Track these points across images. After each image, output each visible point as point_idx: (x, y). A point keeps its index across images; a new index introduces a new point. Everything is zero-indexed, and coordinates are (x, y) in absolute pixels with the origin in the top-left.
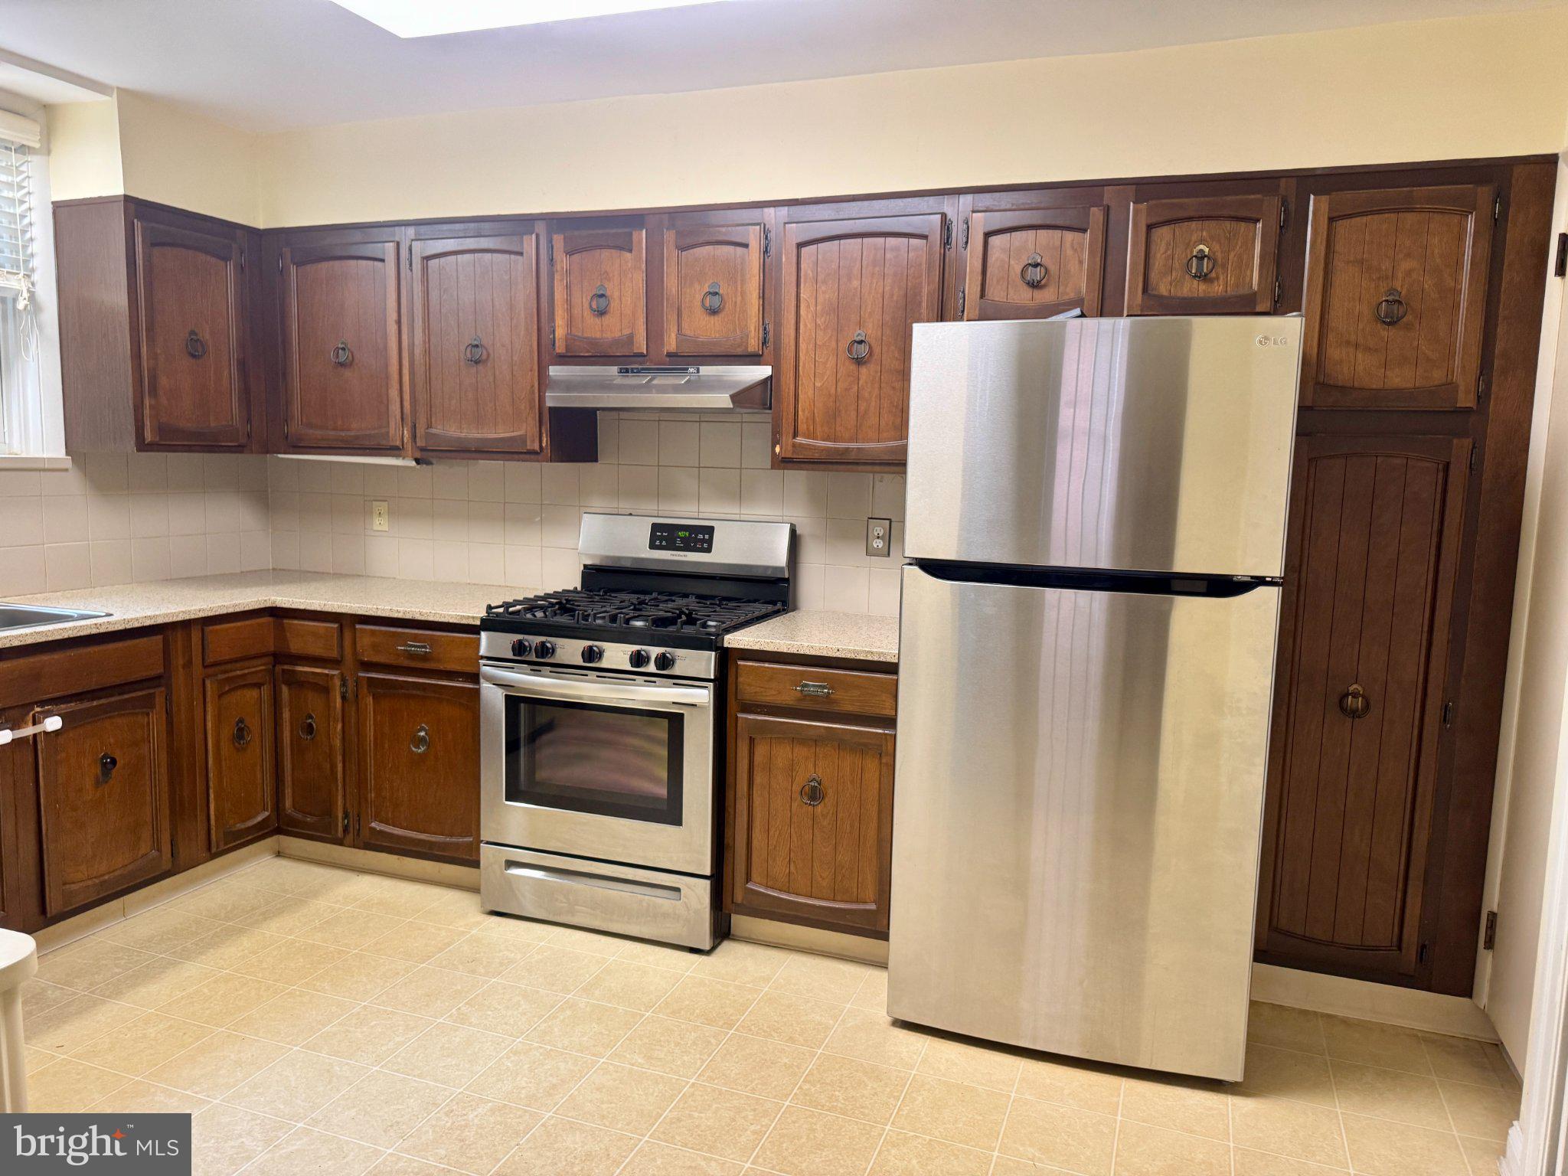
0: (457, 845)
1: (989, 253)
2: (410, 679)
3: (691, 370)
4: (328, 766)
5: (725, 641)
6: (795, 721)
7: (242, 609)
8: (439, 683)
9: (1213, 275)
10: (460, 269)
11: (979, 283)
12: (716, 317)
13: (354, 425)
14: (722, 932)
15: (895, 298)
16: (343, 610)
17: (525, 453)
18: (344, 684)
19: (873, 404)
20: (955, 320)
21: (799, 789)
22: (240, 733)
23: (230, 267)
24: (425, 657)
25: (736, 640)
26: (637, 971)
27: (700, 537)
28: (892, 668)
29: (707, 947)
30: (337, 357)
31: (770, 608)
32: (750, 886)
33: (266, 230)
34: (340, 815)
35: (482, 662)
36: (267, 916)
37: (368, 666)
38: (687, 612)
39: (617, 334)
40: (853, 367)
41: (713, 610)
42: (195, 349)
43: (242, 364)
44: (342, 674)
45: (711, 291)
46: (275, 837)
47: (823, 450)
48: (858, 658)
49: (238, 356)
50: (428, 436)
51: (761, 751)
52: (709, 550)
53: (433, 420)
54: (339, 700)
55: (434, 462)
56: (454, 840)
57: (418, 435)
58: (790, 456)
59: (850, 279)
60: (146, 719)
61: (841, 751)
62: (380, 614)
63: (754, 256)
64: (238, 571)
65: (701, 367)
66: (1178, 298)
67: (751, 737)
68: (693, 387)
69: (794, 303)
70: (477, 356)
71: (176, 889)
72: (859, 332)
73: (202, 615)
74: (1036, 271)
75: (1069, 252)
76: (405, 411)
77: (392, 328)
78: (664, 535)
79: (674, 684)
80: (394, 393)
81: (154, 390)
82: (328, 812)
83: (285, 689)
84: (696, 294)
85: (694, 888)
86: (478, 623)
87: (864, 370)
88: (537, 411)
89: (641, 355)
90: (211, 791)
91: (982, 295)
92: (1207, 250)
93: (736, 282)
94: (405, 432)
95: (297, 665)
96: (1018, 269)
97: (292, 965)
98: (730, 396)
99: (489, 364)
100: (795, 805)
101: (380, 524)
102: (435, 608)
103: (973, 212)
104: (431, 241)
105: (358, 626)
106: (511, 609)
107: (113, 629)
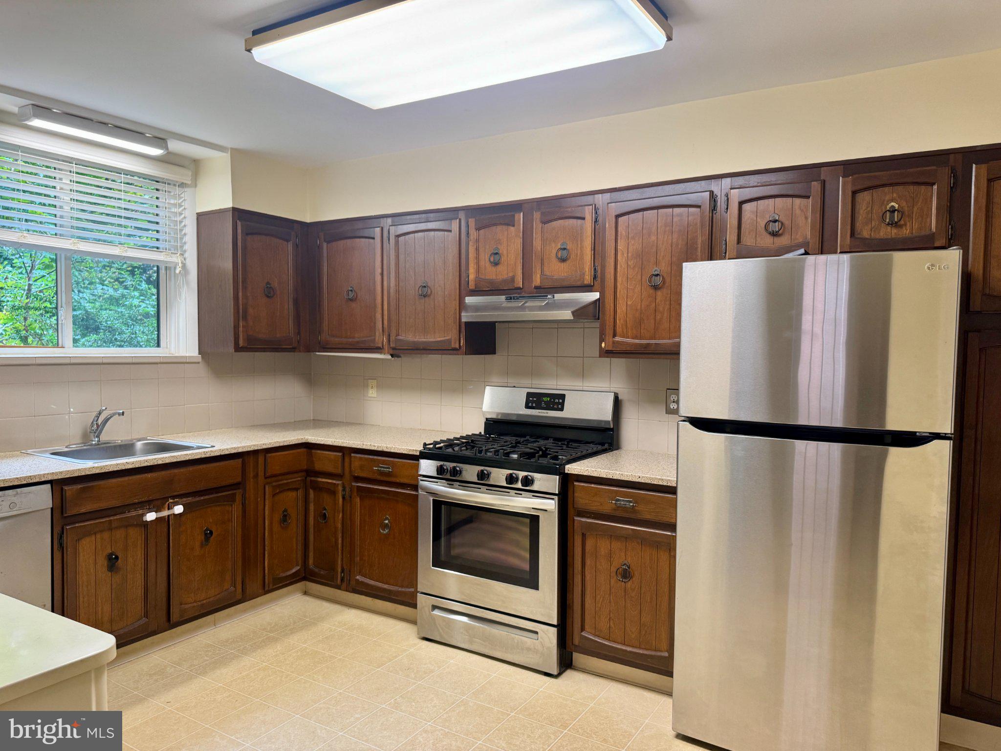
0: (405, 593)
1: (743, 215)
2: (381, 488)
3: (549, 296)
4: (334, 540)
5: (566, 469)
6: (612, 524)
7: (288, 444)
8: (397, 490)
9: (902, 222)
10: (416, 241)
11: (736, 234)
12: (565, 264)
13: (356, 335)
14: (566, 663)
15: (680, 247)
16: (345, 445)
17: (451, 350)
18: (344, 490)
19: (665, 315)
20: (721, 259)
21: (615, 570)
22: (285, 518)
23: (290, 246)
24: (389, 474)
25: (573, 468)
26: (509, 685)
27: (557, 401)
28: (673, 490)
29: (555, 673)
30: (348, 295)
31: (600, 447)
32: (583, 634)
33: (311, 223)
34: (339, 570)
35: (420, 478)
36: (293, 632)
37: (358, 479)
38: (544, 449)
39: (505, 277)
40: (652, 291)
41: (561, 448)
42: (269, 293)
43: (296, 302)
44: (343, 483)
45: (562, 247)
46: (303, 583)
47: (632, 345)
48: (653, 483)
49: (293, 297)
50: (397, 340)
51: (590, 543)
52: (562, 409)
53: (400, 331)
54: (341, 500)
55: (402, 356)
56: (403, 590)
57: (391, 340)
58: (610, 349)
59: (649, 235)
60: (230, 509)
61: (643, 546)
62: (364, 447)
63: (588, 224)
64: (293, 421)
65: (555, 295)
66: (877, 239)
67: (583, 533)
68: (549, 307)
69: (613, 252)
70: (425, 293)
71: (245, 611)
72: (656, 268)
73: (265, 447)
74: (775, 226)
75: (798, 212)
76: (384, 326)
77: (378, 278)
78: (534, 400)
79: (533, 496)
80: (379, 316)
81: (245, 318)
82: (333, 569)
83: (311, 492)
84: (553, 249)
85: (546, 633)
86: (418, 454)
87: (659, 293)
88: (458, 324)
89: (519, 288)
90: (266, 552)
91: (739, 241)
92: (896, 206)
93: (577, 241)
94: (384, 339)
95: (318, 477)
96: (762, 224)
97: (302, 663)
98: (572, 312)
99: (431, 297)
100: (613, 581)
101: (372, 393)
102: (395, 444)
103: (731, 189)
104: (400, 226)
105: (352, 455)
106: (437, 446)
107: (214, 455)
